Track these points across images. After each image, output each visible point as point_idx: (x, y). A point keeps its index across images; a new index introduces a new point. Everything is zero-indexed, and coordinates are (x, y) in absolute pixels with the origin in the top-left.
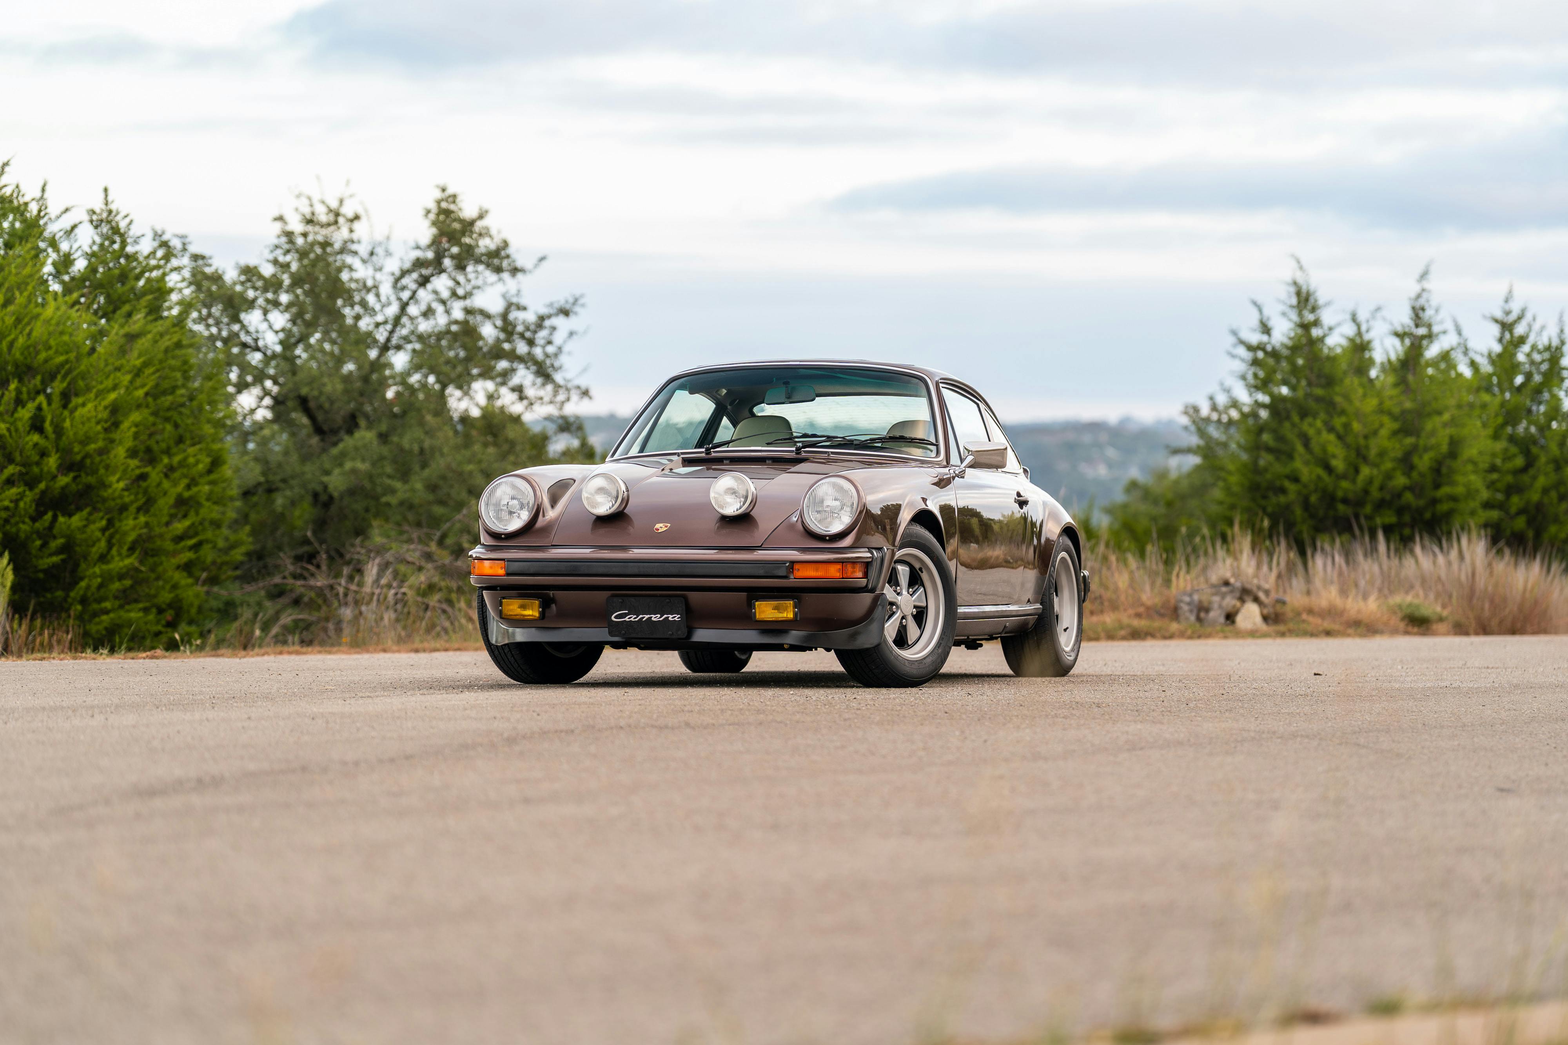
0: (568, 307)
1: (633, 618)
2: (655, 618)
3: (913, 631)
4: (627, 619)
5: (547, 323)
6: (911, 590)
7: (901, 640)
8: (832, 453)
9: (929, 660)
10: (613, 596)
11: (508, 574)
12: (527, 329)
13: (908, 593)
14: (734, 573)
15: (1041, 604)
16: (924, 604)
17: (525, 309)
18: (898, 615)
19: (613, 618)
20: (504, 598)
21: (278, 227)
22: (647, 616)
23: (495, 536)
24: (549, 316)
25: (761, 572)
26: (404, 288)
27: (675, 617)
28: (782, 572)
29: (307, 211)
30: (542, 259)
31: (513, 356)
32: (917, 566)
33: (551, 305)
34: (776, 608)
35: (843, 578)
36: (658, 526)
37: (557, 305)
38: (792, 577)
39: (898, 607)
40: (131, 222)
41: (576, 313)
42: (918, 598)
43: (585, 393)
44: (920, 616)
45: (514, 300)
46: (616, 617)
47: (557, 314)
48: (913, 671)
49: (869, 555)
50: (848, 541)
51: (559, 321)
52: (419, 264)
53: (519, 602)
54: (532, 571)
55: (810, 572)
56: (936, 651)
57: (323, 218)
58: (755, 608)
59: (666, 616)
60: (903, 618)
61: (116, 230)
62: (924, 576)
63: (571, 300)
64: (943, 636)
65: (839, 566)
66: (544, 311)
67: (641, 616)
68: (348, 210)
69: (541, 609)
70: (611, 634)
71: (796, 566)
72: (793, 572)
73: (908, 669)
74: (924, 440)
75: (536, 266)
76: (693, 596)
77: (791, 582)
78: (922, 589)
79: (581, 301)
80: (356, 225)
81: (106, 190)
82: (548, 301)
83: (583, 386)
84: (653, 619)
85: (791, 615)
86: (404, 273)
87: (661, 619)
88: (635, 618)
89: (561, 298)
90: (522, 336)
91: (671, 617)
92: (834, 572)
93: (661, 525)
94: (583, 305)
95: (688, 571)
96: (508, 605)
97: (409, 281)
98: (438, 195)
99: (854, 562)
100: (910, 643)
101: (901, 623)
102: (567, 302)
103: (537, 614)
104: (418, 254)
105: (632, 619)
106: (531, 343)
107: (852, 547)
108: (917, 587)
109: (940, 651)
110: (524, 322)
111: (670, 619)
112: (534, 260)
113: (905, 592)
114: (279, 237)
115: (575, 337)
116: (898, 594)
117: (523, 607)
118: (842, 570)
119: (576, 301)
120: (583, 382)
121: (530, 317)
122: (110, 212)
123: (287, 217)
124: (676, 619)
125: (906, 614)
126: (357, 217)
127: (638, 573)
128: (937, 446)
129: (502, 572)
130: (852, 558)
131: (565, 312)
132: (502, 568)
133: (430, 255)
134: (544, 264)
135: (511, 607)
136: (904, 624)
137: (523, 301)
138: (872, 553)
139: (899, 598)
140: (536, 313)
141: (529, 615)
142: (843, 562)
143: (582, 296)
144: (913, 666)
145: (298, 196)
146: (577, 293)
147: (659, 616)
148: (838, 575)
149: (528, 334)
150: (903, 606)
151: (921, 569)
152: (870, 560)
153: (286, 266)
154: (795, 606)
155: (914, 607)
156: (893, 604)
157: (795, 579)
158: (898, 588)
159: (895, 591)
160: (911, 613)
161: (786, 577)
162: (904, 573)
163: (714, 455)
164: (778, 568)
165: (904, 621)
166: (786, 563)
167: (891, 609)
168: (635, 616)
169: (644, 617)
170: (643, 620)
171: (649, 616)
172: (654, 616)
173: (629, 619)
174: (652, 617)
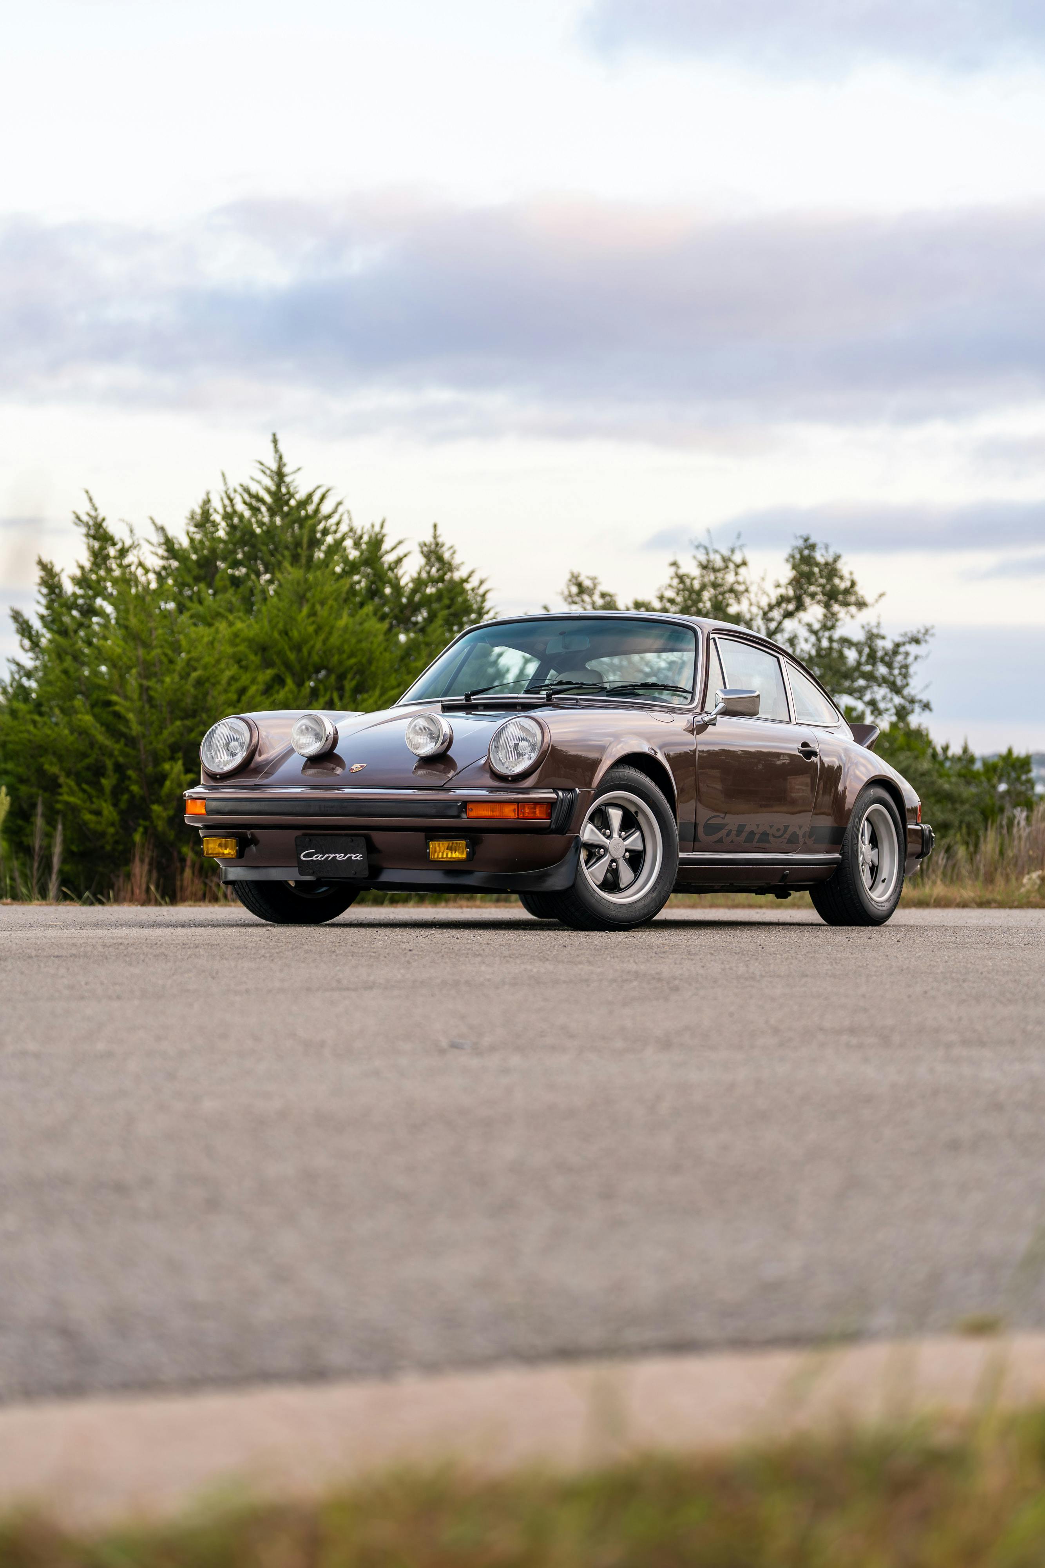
0: (920, 636)
1: (318, 857)
2: (340, 857)
3: (626, 874)
4: (314, 858)
5: (902, 649)
6: (623, 833)
7: (611, 884)
8: (582, 700)
9: (640, 904)
10: (305, 835)
11: (208, 813)
12: (886, 654)
13: (620, 836)
14: (408, 812)
15: (840, 854)
16: (639, 847)
17: (883, 638)
18: (606, 859)
19: (302, 857)
20: (204, 836)
21: (672, 570)
22: (332, 856)
23: (213, 776)
24: (904, 644)
25: (433, 811)
26: (772, 620)
27: (358, 856)
28: (454, 812)
29: (703, 558)
30: (882, 595)
31: (870, 677)
32: (633, 809)
33: (905, 634)
34: (449, 848)
35: (518, 818)
36: (356, 765)
37: (910, 635)
38: (464, 816)
39: (606, 850)
40: (454, 553)
41: (926, 641)
42: (634, 841)
43: (926, 706)
44: (636, 860)
45: (875, 631)
46: (304, 856)
47: (910, 643)
48: (621, 914)
49: (554, 796)
50: (529, 782)
51: (912, 649)
52: (783, 599)
53: (220, 840)
54: (227, 809)
55: (484, 812)
56: (650, 895)
57: (719, 563)
58: (429, 849)
59: (349, 855)
60: (613, 861)
61: (440, 559)
62: (641, 819)
63: (923, 631)
64: (659, 881)
65: (513, 807)
66: (899, 639)
67: (327, 855)
68: (737, 558)
69: (237, 848)
70: (302, 873)
71: (470, 806)
72: (466, 812)
73: (613, 913)
74: (678, 687)
75: (877, 601)
76: (376, 836)
77: (464, 820)
78: (638, 834)
79: (931, 632)
80: (742, 570)
81: (435, 526)
82: (902, 631)
83: (925, 700)
84: (338, 858)
85: (463, 856)
86: (771, 607)
87: (344, 859)
88: (321, 857)
89: (913, 627)
90: (882, 660)
92: (509, 812)
93: (358, 765)
94: (933, 635)
96: (208, 842)
97: (776, 614)
98: (800, 543)
99: (536, 802)
100: (622, 886)
101: (610, 865)
102: (918, 632)
103: (234, 852)
104: (782, 591)
105: (319, 858)
106: (889, 665)
107: (536, 787)
108: (634, 830)
109: (654, 895)
110: (884, 648)
111: (353, 858)
112: (876, 596)
113: (616, 835)
114: (672, 578)
115: (919, 660)
116: (608, 837)
118: (518, 811)
119: (927, 631)
120: (924, 697)
121: (888, 645)
122: (437, 544)
123: (680, 562)
124: (358, 858)
125: (616, 857)
126: (744, 563)
128: (693, 693)
129: (204, 811)
130: (534, 798)
131: (917, 641)
132: (203, 808)
133: (791, 593)
134: (883, 599)
135: (210, 846)
136: (614, 867)
137: (883, 632)
138: (557, 794)
139: (608, 841)
140: (893, 641)
141: (226, 854)
142: (518, 803)
143: (933, 627)
144: (620, 910)
145: (697, 547)
146: (928, 625)
147: (343, 855)
148: (513, 815)
149: (887, 659)
150: (611, 849)
151: (636, 813)
152: (555, 801)
153: (672, 601)
154: (467, 847)
155: (627, 850)
156: (600, 847)
157: (468, 818)
158: (608, 831)
159: (604, 834)
160: (624, 856)
161: (458, 817)
162: (616, 816)
163: (473, 701)
164: (450, 807)
165: (614, 864)
166: (459, 803)
167: (599, 852)
168: (322, 855)
169: (330, 856)
170: (329, 859)
171: (334, 855)
172: (338, 855)
173: (316, 857)
174: (336, 856)
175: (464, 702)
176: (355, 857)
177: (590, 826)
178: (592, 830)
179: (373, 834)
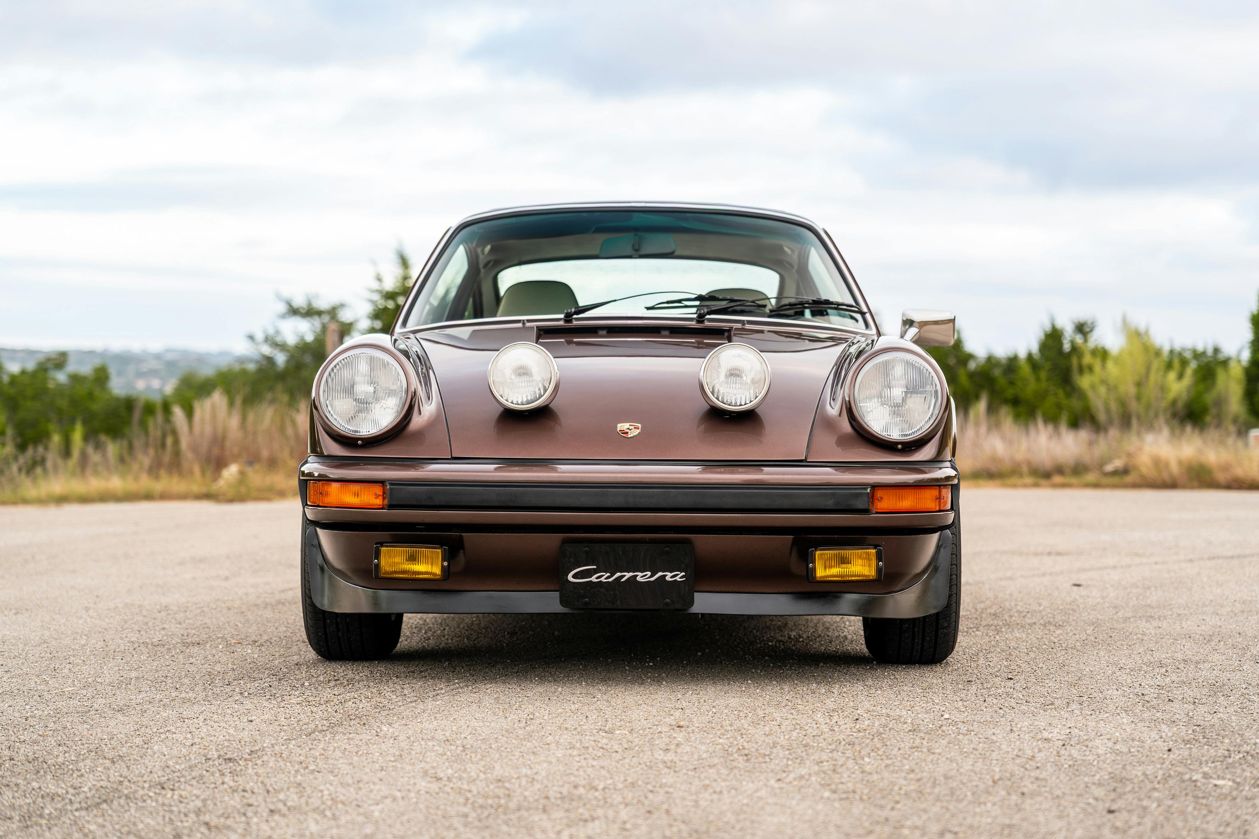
1: (604, 577)
2: (641, 577)
4: (593, 579)
10: (572, 542)
11: (390, 506)
14: (786, 504)
19: (570, 578)
20: (382, 544)
22: (628, 575)
23: (344, 441)
25: (830, 503)
27: (677, 575)
28: (860, 503)
34: (847, 560)
36: (623, 426)
46: (574, 577)
53: (407, 550)
54: (437, 501)
58: (814, 562)
59: (660, 574)
65: (934, 492)
67: (618, 574)
69: (446, 564)
70: (563, 602)
71: (878, 493)
72: (874, 503)
76: (706, 541)
84: (639, 579)
87: (651, 579)
88: (608, 578)
91: (669, 576)
92: (928, 500)
93: (628, 426)
95: (710, 502)
96: (387, 556)
99: (947, 485)
103: (439, 570)
105: (603, 579)
107: (936, 461)
111: (668, 578)
117: (412, 559)
118: (938, 498)
124: (678, 578)
127: (624, 505)
129: (378, 502)
130: (944, 479)
132: (377, 497)
135: (392, 559)
141: (427, 574)
142: (939, 486)
147: (649, 573)
148: (933, 506)
154: (879, 558)
157: (877, 513)
161: (866, 511)
163: (575, 323)
164: (858, 495)
166: (866, 489)
168: (608, 574)
169: (625, 576)
170: (622, 580)
171: (631, 574)
172: (640, 574)
173: (597, 578)
174: (637, 576)
175: (561, 323)
176: (671, 577)
179: (699, 540)
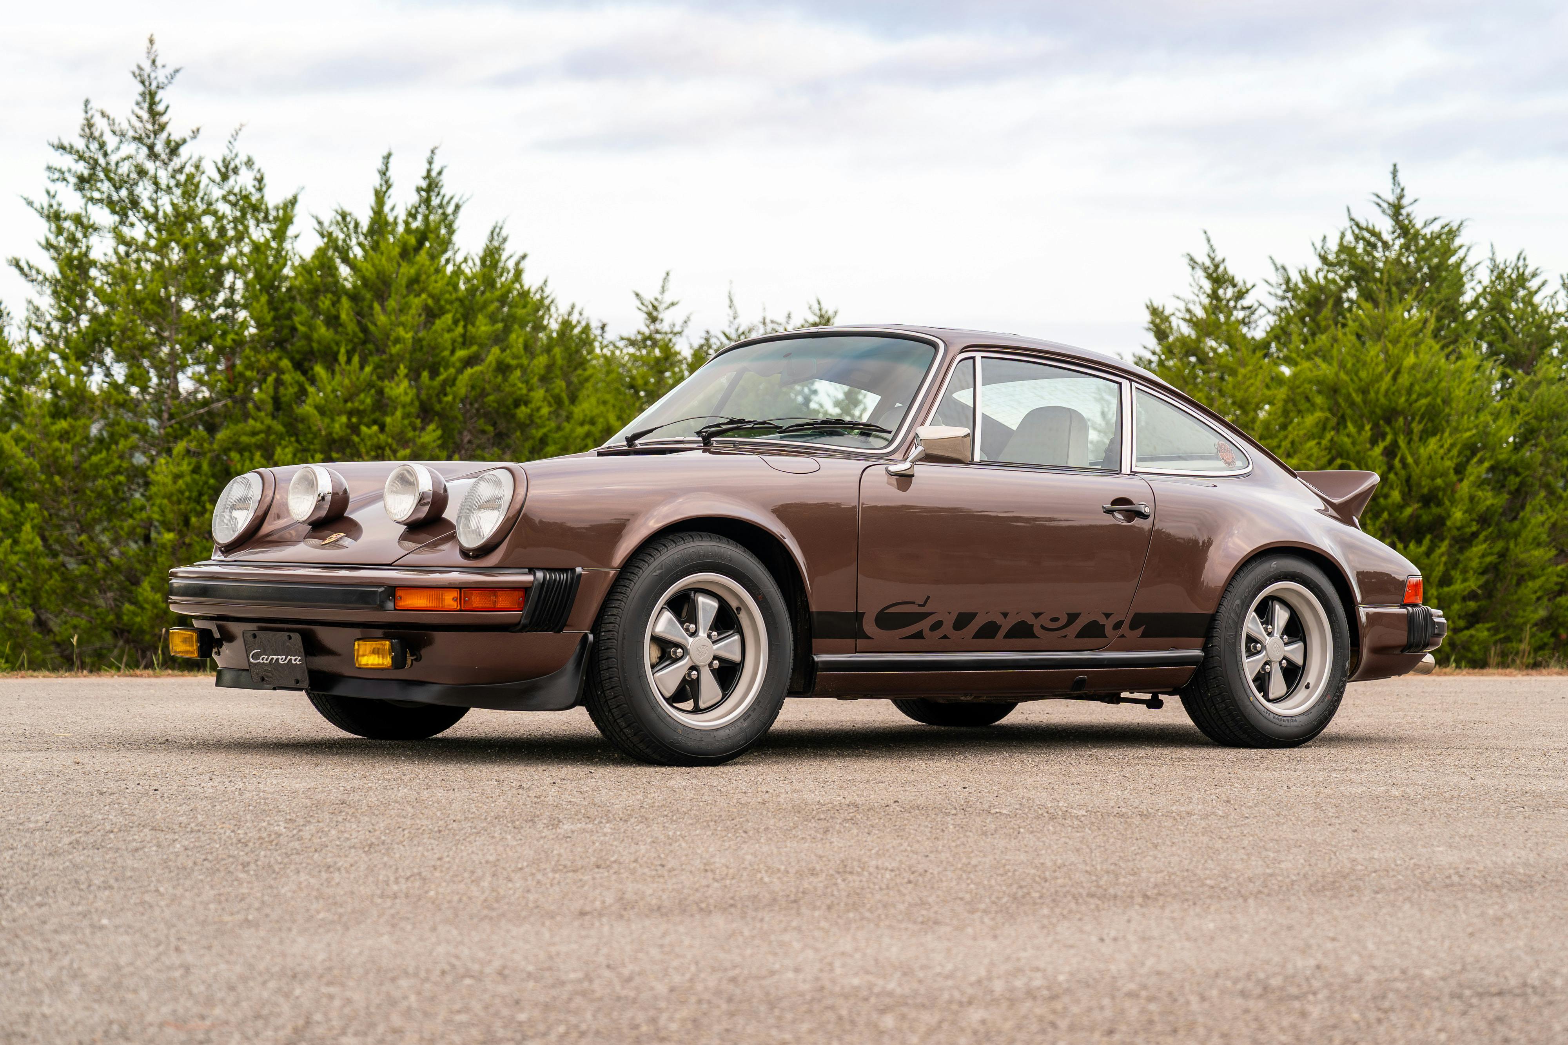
3: (710, 688)
6: (715, 633)
13: (709, 636)
16: (737, 658)
18: (685, 663)
32: (734, 604)
39: (686, 652)
42: (728, 647)
44: (727, 673)
56: (739, 724)
60: (693, 668)
62: (743, 620)
78: (735, 639)
108: (731, 632)
109: (745, 725)
113: (702, 634)
116: (691, 635)
125: (698, 663)
136: (694, 677)
139: (691, 640)
150: (691, 651)
151: (738, 609)
155: (715, 658)
156: (678, 645)
158: (692, 626)
159: (687, 630)
160: (710, 665)
162: (707, 607)
165: (694, 672)
167: (675, 653)
177: (667, 615)
178: (670, 620)
